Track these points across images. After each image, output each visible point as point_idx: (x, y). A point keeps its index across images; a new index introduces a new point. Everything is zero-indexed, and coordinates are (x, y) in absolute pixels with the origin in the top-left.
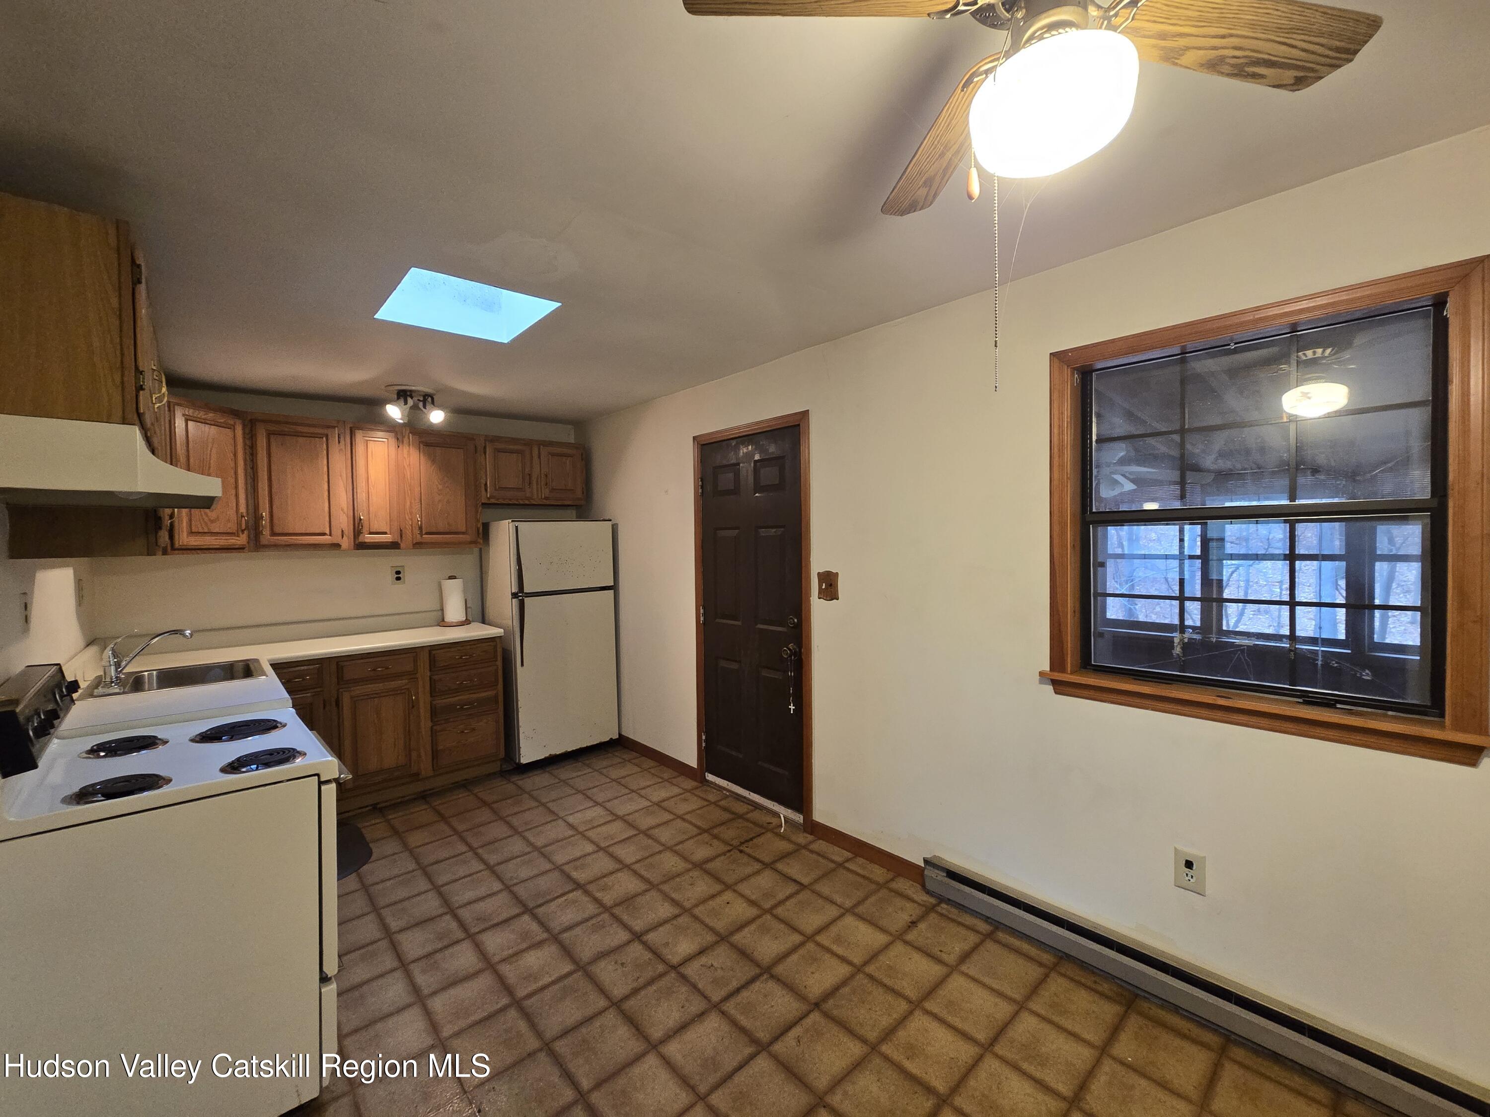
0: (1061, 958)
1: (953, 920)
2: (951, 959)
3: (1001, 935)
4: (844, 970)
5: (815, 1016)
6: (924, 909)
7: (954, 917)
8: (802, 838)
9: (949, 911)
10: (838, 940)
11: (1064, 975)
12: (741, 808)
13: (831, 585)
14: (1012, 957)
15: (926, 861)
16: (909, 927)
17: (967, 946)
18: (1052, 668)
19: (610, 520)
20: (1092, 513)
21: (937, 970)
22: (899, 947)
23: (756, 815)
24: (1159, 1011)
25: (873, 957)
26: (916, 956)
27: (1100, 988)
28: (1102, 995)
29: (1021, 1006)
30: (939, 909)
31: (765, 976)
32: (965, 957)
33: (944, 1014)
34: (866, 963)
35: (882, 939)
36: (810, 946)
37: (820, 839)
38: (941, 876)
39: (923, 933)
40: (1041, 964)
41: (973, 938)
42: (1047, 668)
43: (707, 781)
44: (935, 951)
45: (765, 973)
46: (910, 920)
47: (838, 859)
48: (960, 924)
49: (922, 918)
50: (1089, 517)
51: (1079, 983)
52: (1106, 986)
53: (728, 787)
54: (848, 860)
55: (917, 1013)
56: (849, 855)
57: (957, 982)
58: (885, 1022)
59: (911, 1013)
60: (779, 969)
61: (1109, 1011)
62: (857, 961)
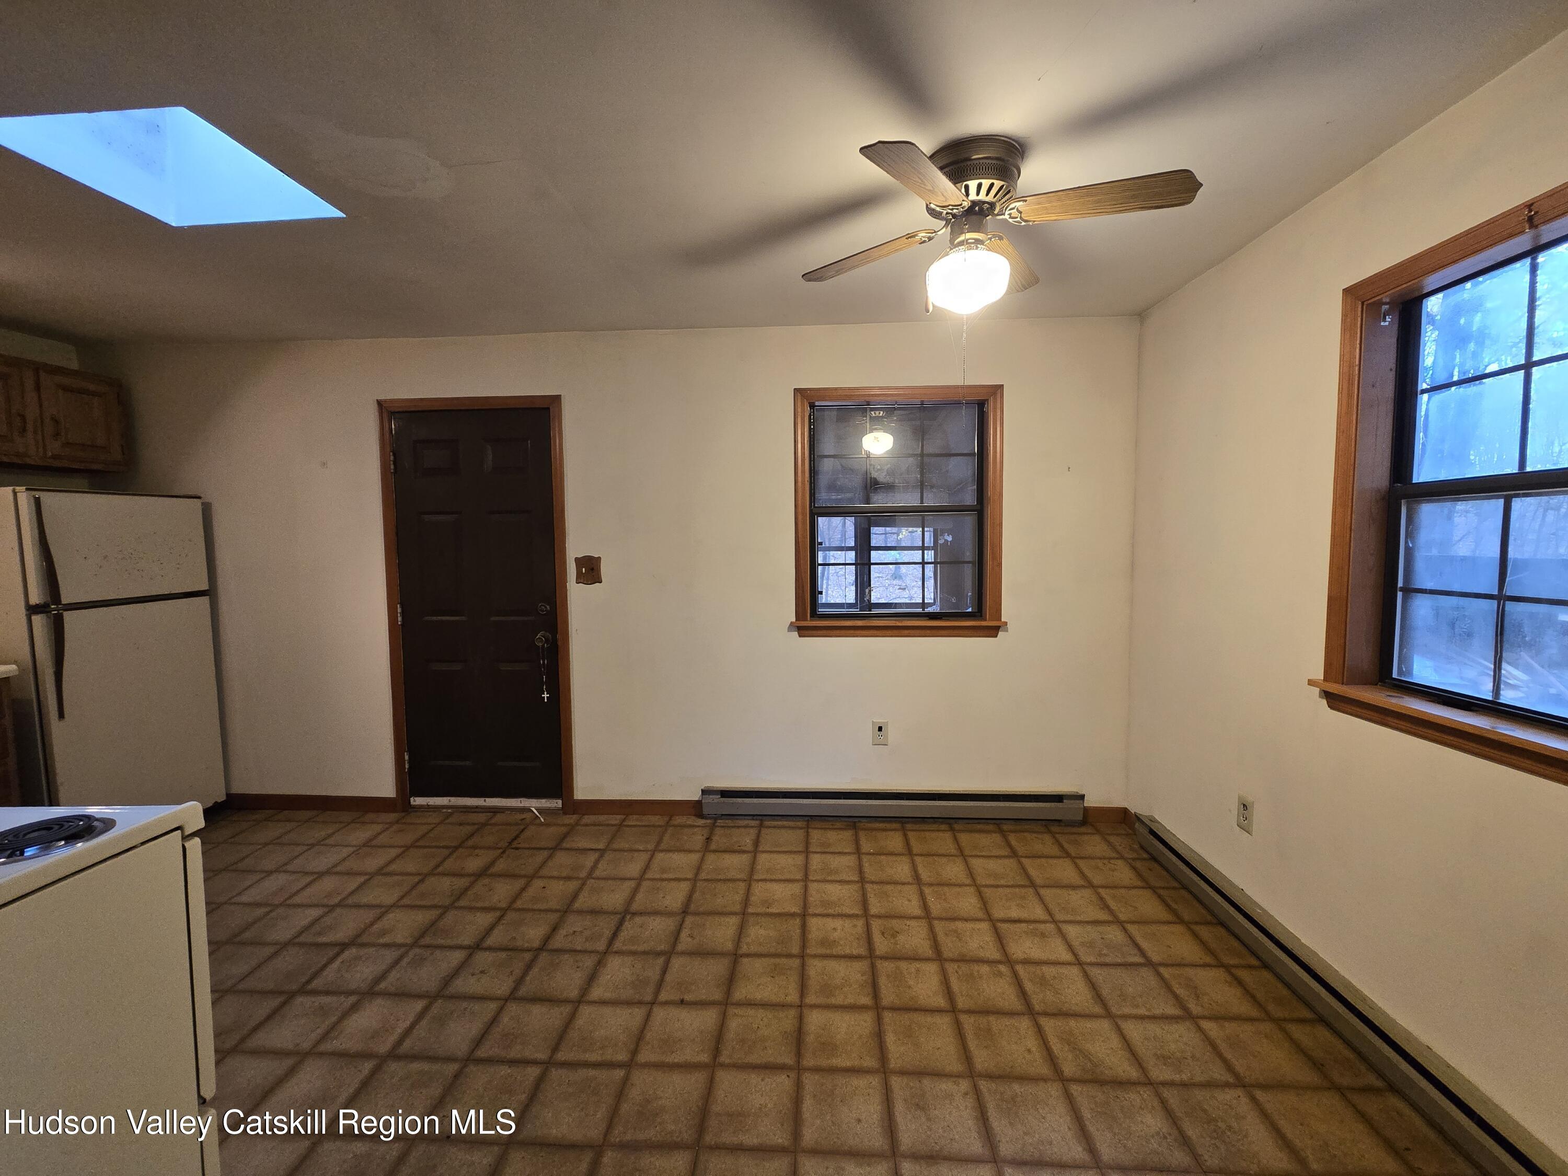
0: (808, 820)
1: (733, 827)
2: (750, 847)
3: (767, 823)
4: (685, 887)
5: (689, 920)
6: (708, 828)
7: (732, 825)
8: (570, 819)
9: (726, 823)
10: (663, 871)
11: (816, 828)
12: (482, 818)
13: (592, 569)
14: (783, 831)
15: (704, 792)
16: (707, 842)
17: (753, 837)
18: (798, 618)
19: (199, 498)
20: (815, 507)
21: (745, 859)
22: (711, 857)
23: (499, 818)
24: (869, 825)
25: (699, 869)
26: (727, 856)
27: (836, 827)
28: (841, 829)
29: (807, 852)
30: (717, 824)
31: (628, 917)
32: (757, 843)
33: (769, 877)
34: (697, 874)
35: (694, 858)
36: (645, 884)
37: (584, 815)
38: (716, 798)
39: (719, 839)
40: (801, 828)
41: (753, 832)
42: (794, 620)
43: (414, 807)
44: (736, 848)
45: (626, 914)
46: (705, 838)
47: (617, 822)
48: (738, 827)
49: (711, 833)
50: (815, 511)
51: (825, 829)
52: (838, 824)
53: (451, 804)
54: (624, 820)
55: (753, 884)
56: (623, 817)
57: (763, 858)
58: (738, 898)
59: (750, 885)
60: (635, 907)
61: (848, 834)
62: (690, 876)
